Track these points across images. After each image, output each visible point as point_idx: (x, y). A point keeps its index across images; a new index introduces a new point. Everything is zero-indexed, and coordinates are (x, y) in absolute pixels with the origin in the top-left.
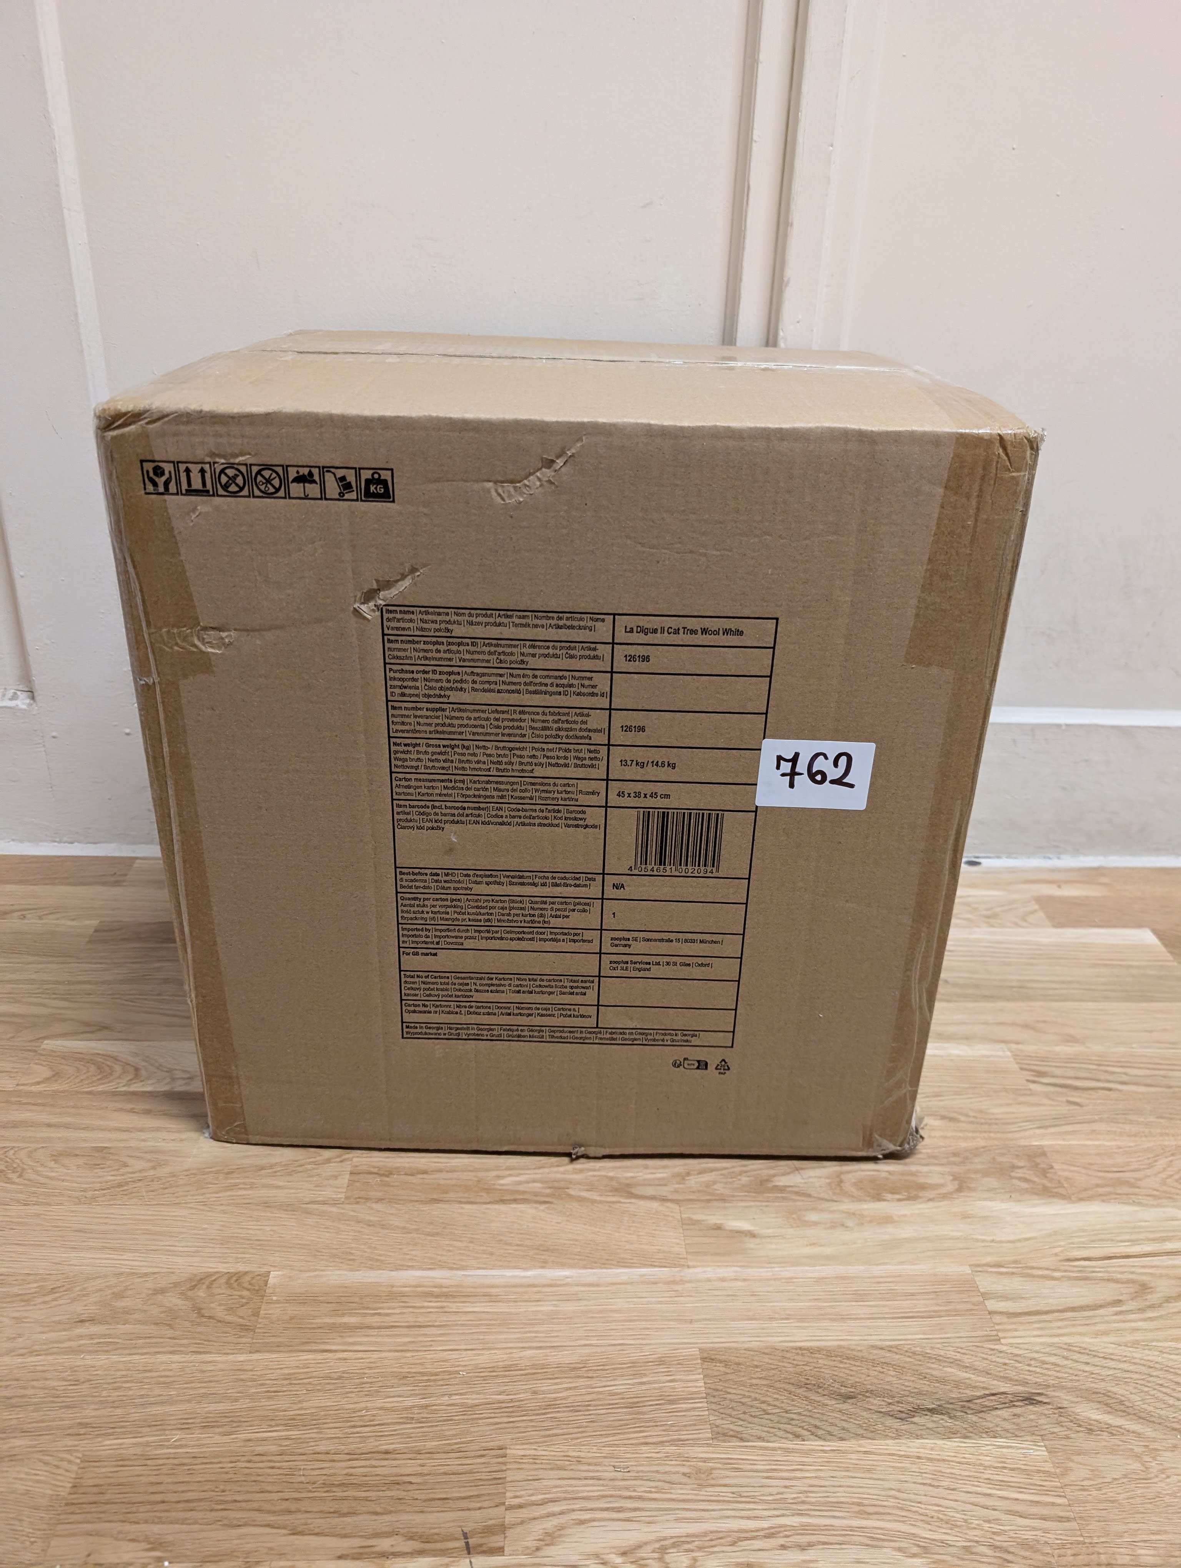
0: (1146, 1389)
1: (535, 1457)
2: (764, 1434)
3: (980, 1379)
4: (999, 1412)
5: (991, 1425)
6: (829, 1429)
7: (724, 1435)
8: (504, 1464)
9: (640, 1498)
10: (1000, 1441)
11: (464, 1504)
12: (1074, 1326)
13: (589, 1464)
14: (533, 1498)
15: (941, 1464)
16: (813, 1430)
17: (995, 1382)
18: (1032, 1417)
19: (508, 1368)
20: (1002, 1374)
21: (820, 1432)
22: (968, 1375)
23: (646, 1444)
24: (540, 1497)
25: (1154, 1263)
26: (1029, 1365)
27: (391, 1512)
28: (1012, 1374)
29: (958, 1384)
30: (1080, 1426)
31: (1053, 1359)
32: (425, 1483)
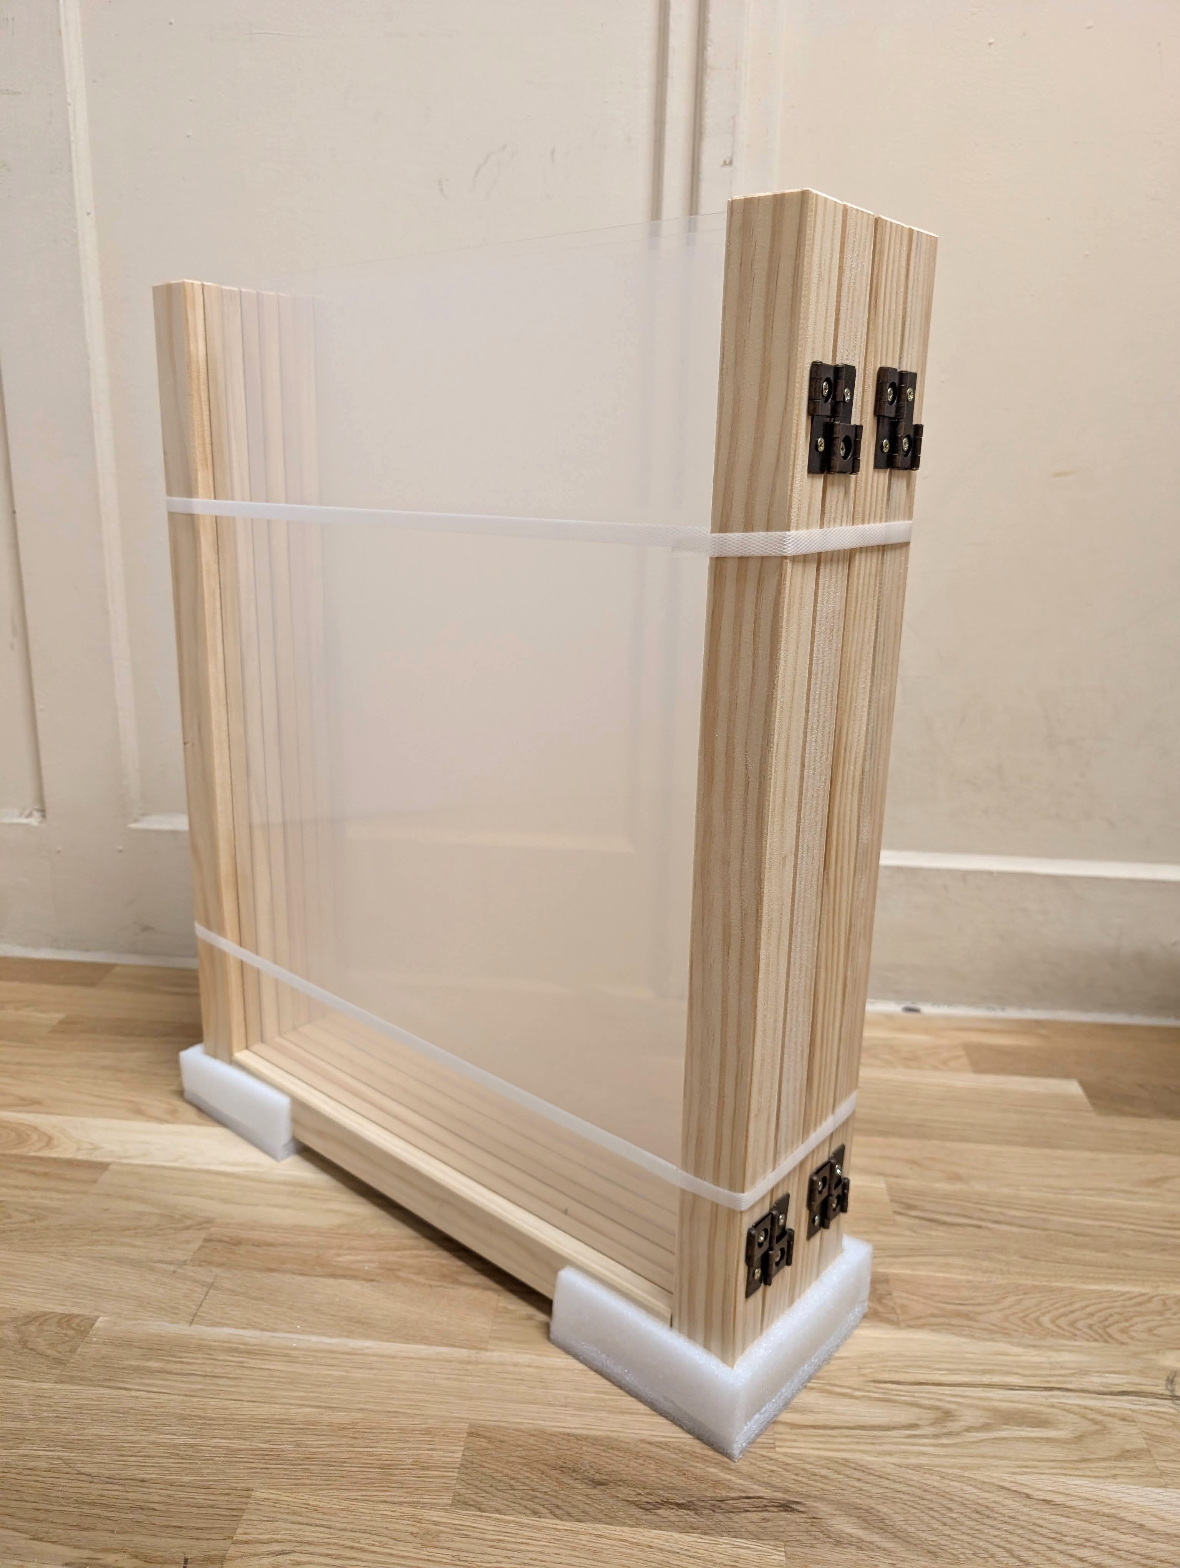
0: (914, 1511)
1: (277, 1501)
2: (502, 1507)
3: (741, 1481)
4: (748, 1515)
5: (736, 1525)
6: (570, 1510)
7: (465, 1503)
8: (246, 1503)
9: (362, 1550)
10: (740, 1542)
11: (194, 1534)
12: (858, 1443)
13: (324, 1514)
14: (260, 1537)
15: (672, 1556)
16: (553, 1509)
17: (756, 1487)
18: (782, 1523)
19: (281, 1422)
20: (765, 1480)
21: (558, 1512)
22: (728, 1477)
23: (386, 1502)
24: (267, 1537)
25: (968, 1394)
26: (797, 1475)
27: (126, 1532)
28: (776, 1481)
29: (717, 1483)
30: (830, 1537)
31: (824, 1472)
32: (167, 1511)
